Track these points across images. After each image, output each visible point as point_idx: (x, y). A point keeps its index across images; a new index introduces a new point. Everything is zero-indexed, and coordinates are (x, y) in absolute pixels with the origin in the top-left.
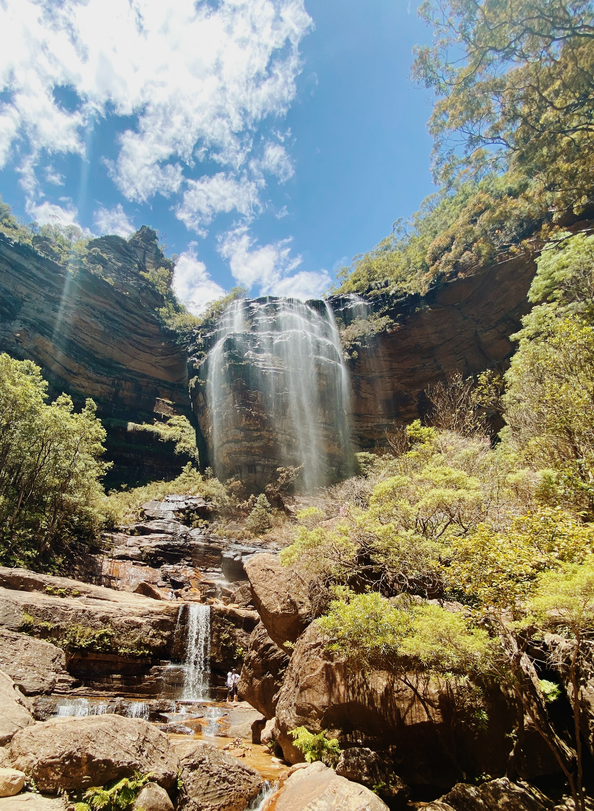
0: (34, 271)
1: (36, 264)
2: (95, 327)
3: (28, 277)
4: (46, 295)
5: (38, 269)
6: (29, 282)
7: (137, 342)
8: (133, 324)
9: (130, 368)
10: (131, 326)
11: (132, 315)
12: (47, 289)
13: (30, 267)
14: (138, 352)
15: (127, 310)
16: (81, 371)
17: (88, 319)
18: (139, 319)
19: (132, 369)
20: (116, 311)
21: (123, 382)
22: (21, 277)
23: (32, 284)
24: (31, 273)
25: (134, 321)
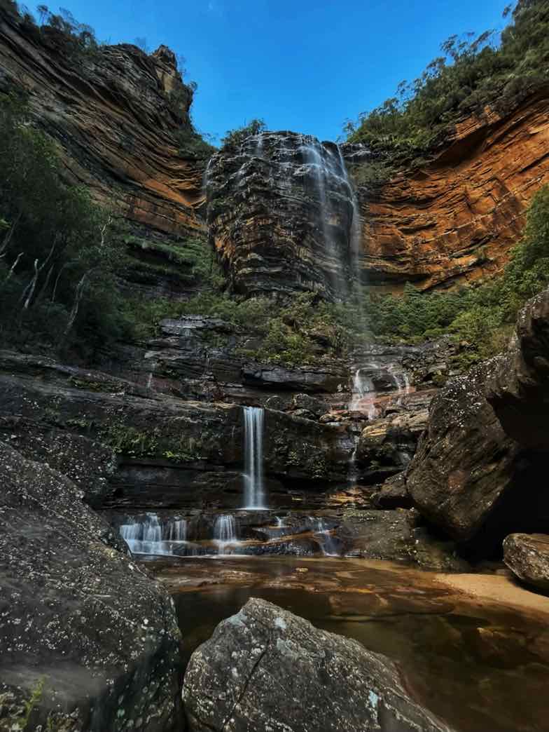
0: (43, 63)
1: (45, 55)
2: (112, 138)
3: (37, 69)
4: (57, 93)
5: (47, 61)
6: (36, 74)
7: (154, 161)
8: (150, 141)
9: (145, 186)
10: (149, 143)
11: (151, 133)
12: (58, 87)
13: (38, 58)
14: (156, 171)
15: (146, 127)
16: (95, 182)
17: (102, 127)
18: (158, 138)
19: (148, 187)
20: (134, 126)
21: (139, 200)
22: (27, 66)
23: (41, 77)
24: (39, 64)
25: (151, 139)
